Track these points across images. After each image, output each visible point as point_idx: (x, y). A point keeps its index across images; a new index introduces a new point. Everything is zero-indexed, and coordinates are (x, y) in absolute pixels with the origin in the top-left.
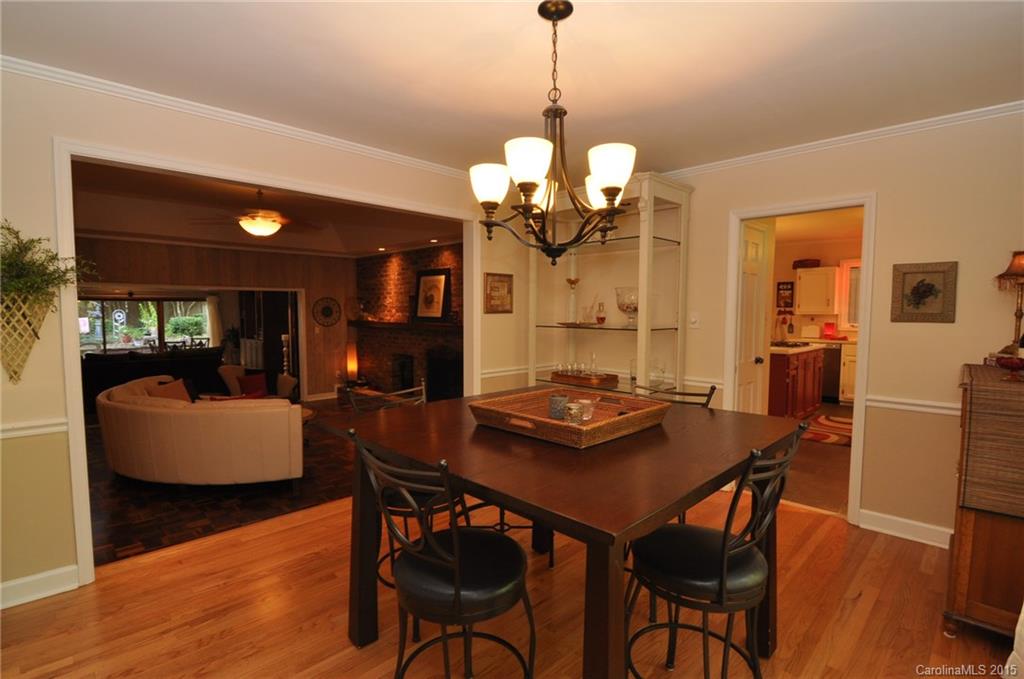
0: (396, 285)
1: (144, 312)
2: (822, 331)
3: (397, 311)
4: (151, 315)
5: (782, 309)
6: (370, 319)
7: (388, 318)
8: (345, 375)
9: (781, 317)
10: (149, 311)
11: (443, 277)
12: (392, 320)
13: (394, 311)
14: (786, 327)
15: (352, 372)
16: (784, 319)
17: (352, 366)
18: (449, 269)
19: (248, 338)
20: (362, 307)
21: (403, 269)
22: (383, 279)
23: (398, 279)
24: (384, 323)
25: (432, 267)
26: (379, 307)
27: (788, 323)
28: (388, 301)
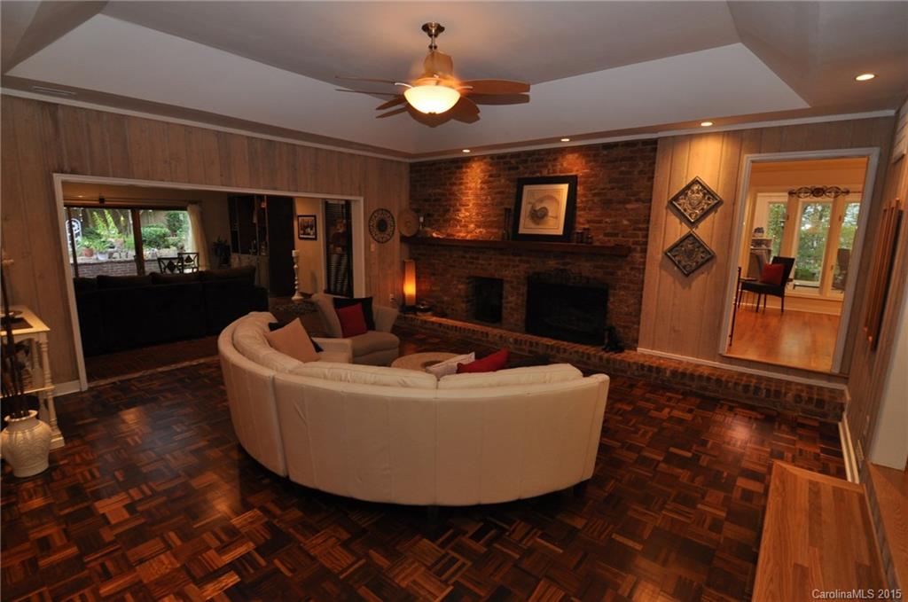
0: (477, 196)
1: (100, 222)
3: (478, 226)
4: (108, 226)
6: (434, 235)
7: (462, 234)
8: (401, 298)
10: (105, 221)
11: (565, 188)
12: (469, 237)
13: (472, 226)
15: (410, 296)
17: (410, 289)
18: (576, 176)
19: (243, 253)
20: (422, 219)
21: (491, 176)
22: (455, 188)
23: (482, 189)
24: (454, 240)
25: (545, 173)
26: (447, 221)
28: (463, 214)
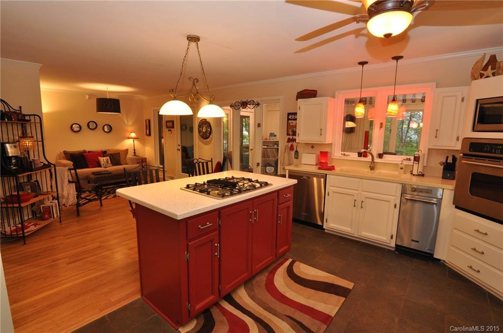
2: (318, 158)
5: (291, 137)
9: (290, 144)
14: (293, 153)
16: (292, 146)
27: (295, 150)
